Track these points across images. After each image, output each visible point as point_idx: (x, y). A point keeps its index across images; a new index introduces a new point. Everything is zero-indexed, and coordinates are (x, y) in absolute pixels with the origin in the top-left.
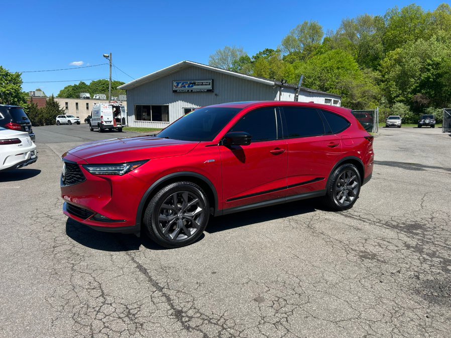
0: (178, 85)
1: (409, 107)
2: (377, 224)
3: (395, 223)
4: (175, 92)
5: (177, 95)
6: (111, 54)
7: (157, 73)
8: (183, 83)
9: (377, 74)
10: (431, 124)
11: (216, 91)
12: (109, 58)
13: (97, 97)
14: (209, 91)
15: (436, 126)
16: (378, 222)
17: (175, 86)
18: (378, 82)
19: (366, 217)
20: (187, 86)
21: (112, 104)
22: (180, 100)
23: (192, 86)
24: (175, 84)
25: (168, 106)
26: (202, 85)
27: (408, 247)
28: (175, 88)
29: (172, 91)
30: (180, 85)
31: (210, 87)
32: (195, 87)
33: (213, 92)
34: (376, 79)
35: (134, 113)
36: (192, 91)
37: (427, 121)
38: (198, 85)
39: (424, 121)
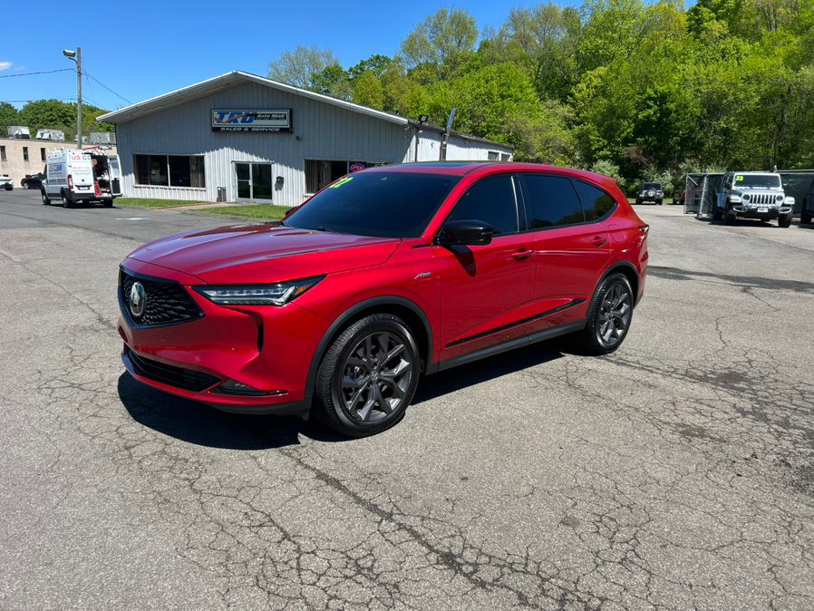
0: (221, 118)
1: (617, 167)
2: (674, 375)
3: (699, 373)
4: (216, 130)
5: (221, 136)
6: (79, 49)
7: (179, 93)
8: (232, 115)
9: (565, 110)
10: (657, 198)
11: (298, 131)
12: (76, 58)
13: (46, 136)
14: (283, 130)
15: (665, 201)
16: (673, 372)
17: (216, 119)
18: (569, 124)
19: (649, 363)
20: (239, 120)
21: (90, 151)
22: (227, 146)
23: (250, 121)
24: (216, 115)
25: (202, 158)
26: (270, 118)
27: (744, 413)
28: (215, 122)
29: (209, 130)
30: (226, 118)
31: (285, 123)
32: (255, 122)
33: (292, 132)
34: (565, 119)
35: (133, 169)
36: (250, 129)
37: (651, 194)
38: (262, 119)
39: (646, 193)
